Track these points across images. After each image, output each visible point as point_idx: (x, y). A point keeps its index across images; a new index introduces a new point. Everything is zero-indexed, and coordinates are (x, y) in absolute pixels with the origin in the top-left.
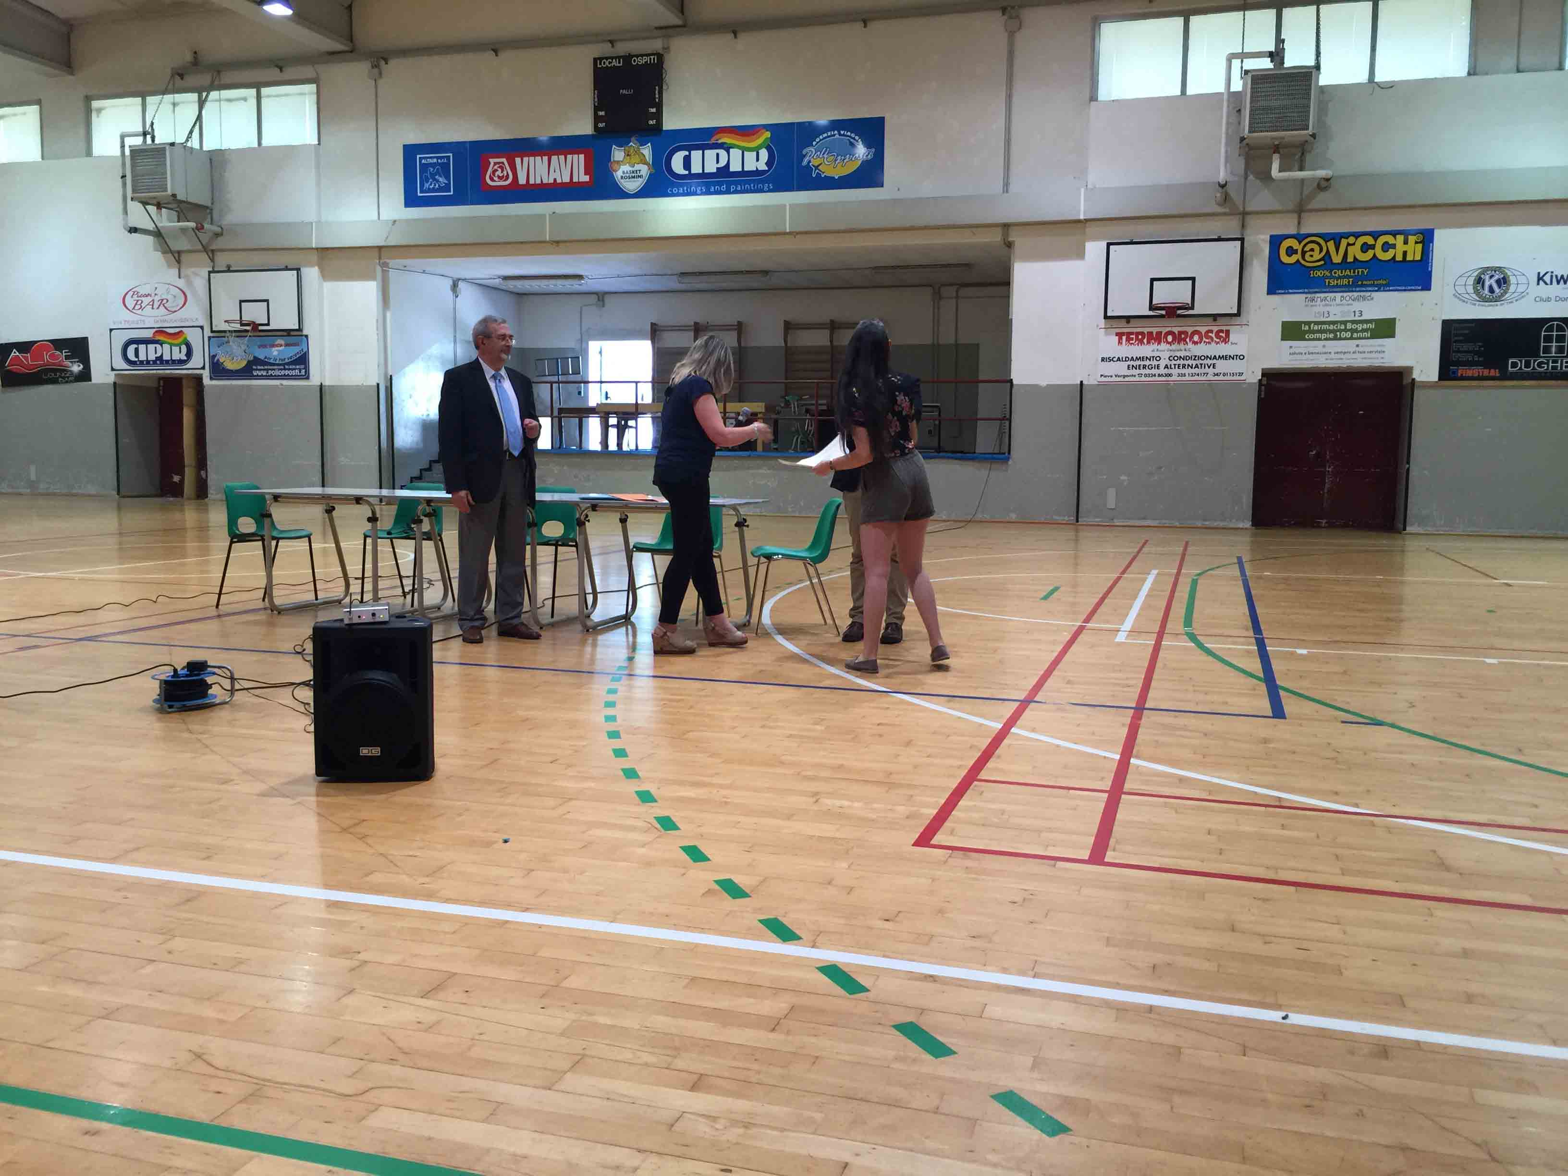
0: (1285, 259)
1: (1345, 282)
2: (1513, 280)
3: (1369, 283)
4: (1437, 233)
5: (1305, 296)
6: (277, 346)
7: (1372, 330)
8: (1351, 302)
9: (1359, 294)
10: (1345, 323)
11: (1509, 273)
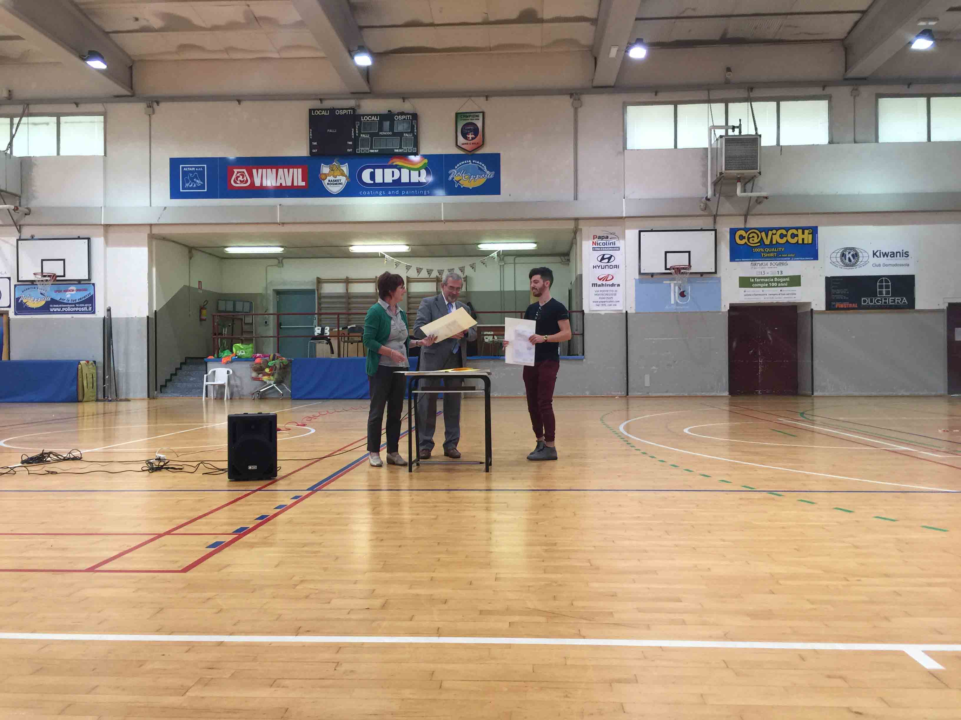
0: (738, 241)
1: (772, 255)
2: (860, 254)
3: (785, 255)
4: (819, 229)
5: (751, 262)
6: (70, 291)
7: (788, 281)
8: (776, 266)
9: (780, 262)
10: (773, 278)
11: (858, 251)
